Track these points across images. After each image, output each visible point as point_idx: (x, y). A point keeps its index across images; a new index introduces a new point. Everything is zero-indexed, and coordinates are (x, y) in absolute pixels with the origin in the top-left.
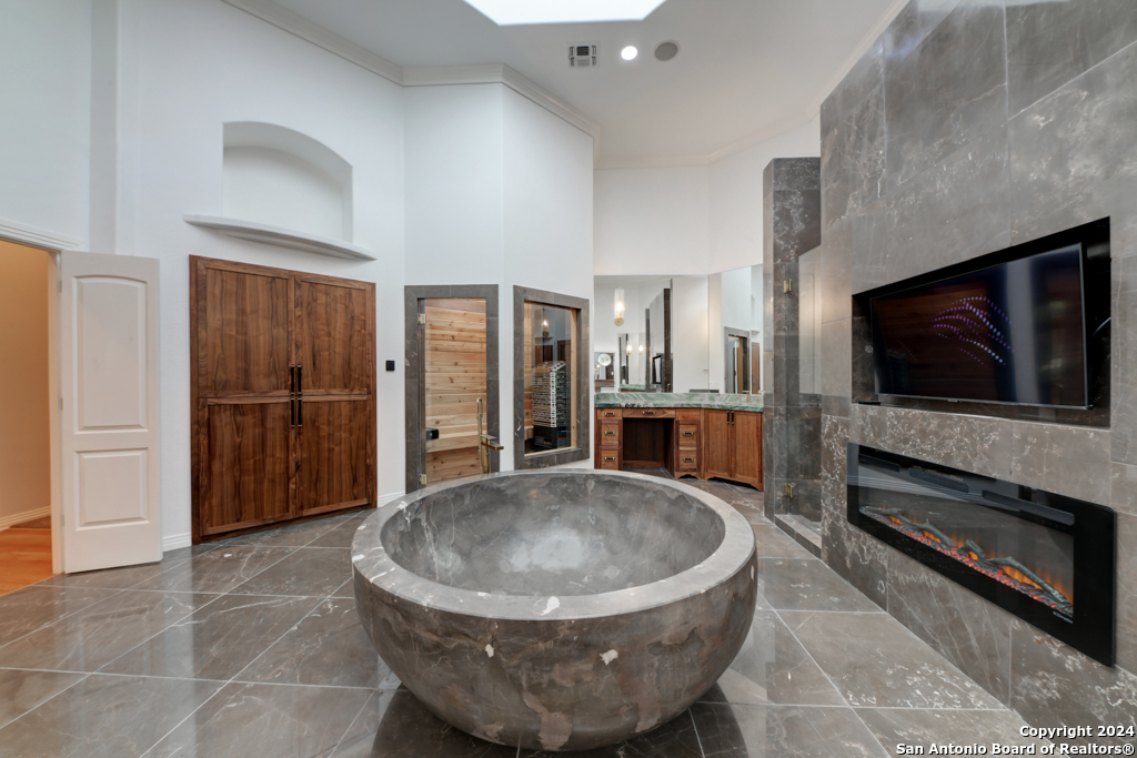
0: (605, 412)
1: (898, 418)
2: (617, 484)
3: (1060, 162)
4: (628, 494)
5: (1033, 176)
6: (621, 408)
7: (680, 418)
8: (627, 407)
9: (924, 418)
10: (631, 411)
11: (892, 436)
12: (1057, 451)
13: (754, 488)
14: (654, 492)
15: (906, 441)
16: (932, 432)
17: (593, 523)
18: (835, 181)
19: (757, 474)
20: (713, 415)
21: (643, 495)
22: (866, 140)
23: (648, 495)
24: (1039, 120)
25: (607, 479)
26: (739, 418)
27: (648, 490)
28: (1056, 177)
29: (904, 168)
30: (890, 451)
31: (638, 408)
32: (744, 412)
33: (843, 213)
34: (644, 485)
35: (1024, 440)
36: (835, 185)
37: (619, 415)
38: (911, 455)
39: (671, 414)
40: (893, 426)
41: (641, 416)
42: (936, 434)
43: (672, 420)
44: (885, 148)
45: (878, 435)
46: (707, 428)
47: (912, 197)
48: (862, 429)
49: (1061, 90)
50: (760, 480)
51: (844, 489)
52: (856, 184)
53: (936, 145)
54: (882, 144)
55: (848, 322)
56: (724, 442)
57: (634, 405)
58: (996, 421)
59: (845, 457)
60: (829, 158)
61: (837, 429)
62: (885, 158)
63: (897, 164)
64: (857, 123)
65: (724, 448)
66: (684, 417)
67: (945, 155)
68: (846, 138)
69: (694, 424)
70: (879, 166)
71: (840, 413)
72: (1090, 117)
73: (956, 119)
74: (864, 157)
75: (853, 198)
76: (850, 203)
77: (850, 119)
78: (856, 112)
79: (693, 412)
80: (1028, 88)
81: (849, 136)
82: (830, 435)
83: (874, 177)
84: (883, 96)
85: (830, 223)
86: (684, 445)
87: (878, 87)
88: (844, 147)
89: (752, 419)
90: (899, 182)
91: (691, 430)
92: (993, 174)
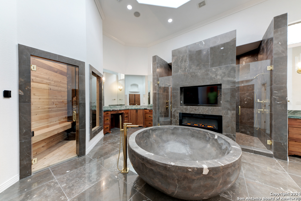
0: (106, 113)
1: (190, 108)
2: (156, 130)
3: (216, 76)
4: (160, 131)
5: (213, 77)
6: (110, 111)
7: (124, 113)
8: (112, 111)
9: (196, 107)
10: (113, 112)
11: (189, 111)
12: (215, 110)
13: (142, 127)
14: (167, 129)
15: (192, 111)
16: (197, 109)
17: (155, 142)
18: (176, 66)
19: (143, 123)
20: (132, 111)
21: (164, 130)
22: (184, 61)
23: (165, 130)
24: (214, 70)
25: (154, 129)
26: (138, 111)
27: (165, 129)
28: (216, 78)
29: (192, 69)
30: (189, 113)
31: (115, 111)
32: (140, 109)
33: (178, 72)
34: (164, 128)
35: (211, 109)
36: (176, 67)
37: (110, 113)
38: (193, 113)
39: (123, 111)
40: (189, 109)
41: (116, 113)
42: (198, 110)
43: (123, 113)
44: (188, 64)
45: (186, 111)
46: (130, 114)
47: (193, 74)
48: (183, 110)
49: (217, 67)
50: (143, 125)
51: (178, 121)
52: (181, 68)
53: (198, 67)
54: (187, 63)
55: (179, 91)
56: (135, 117)
57: (114, 110)
58: (207, 107)
59: (178, 115)
60: (174, 61)
61: (176, 110)
62: (188, 66)
63: (190, 68)
64: (182, 58)
65: (135, 119)
66: (125, 112)
67: (200, 69)
68: (179, 59)
69: (127, 113)
70: (187, 67)
71: (177, 108)
72: (220, 72)
73: (202, 65)
74: (183, 64)
75: (181, 70)
76: (180, 71)
77: (180, 56)
78: (181, 56)
79: (127, 111)
80: (212, 65)
81: (180, 59)
82: (174, 112)
83: (185, 68)
84: (188, 56)
85: (174, 73)
86: (126, 120)
87: (187, 54)
88: (178, 61)
89: (142, 111)
90: (191, 71)
91: (127, 115)
92: (207, 74)
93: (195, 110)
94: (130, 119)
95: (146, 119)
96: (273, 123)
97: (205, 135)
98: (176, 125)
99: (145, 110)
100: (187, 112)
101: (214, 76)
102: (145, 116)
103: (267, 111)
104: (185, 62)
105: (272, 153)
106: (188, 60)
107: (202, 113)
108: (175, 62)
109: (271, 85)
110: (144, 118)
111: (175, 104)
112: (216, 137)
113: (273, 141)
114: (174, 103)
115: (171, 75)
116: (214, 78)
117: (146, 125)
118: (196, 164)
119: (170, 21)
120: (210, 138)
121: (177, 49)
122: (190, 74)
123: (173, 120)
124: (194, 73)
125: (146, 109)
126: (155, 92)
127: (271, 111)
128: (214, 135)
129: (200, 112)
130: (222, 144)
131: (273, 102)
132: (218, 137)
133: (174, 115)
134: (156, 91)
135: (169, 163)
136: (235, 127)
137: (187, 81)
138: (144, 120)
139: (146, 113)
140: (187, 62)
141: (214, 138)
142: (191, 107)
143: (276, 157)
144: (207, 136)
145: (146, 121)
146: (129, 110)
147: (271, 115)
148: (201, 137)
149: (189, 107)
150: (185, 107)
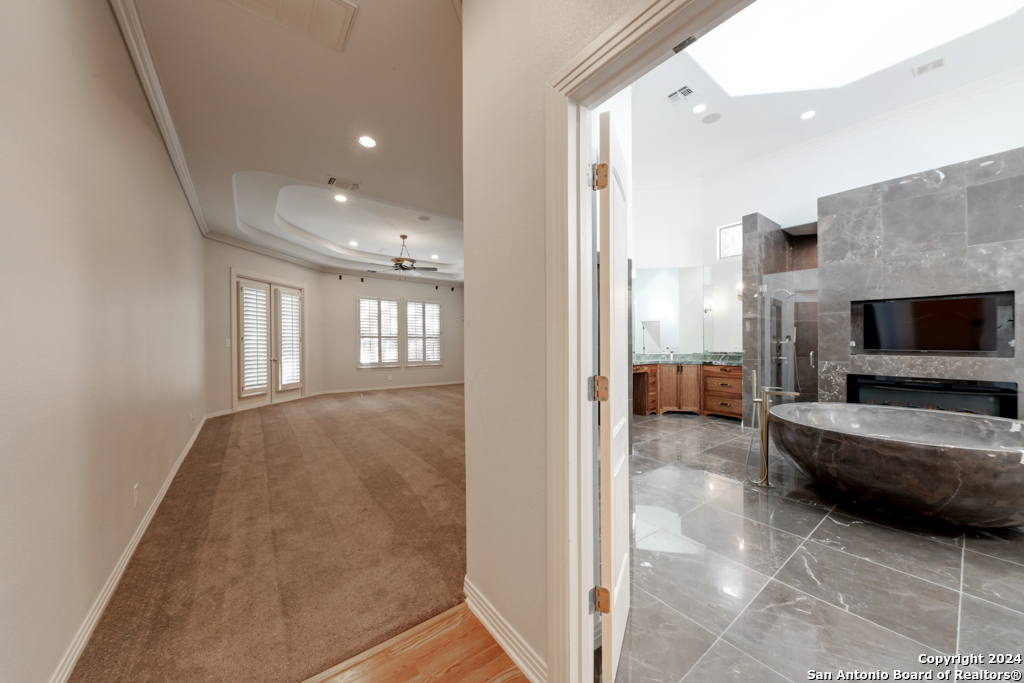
1: (892, 360)
3: (993, 268)
5: (982, 273)
7: (648, 372)
9: (912, 359)
11: (887, 368)
12: (991, 367)
13: (695, 414)
15: (898, 370)
16: (918, 365)
18: (834, 241)
19: (700, 402)
20: (666, 368)
24: (984, 251)
26: (684, 369)
28: (991, 273)
29: (897, 249)
32: (690, 365)
33: (843, 258)
35: (975, 364)
36: (834, 243)
38: (902, 375)
40: (888, 364)
42: (921, 365)
44: (882, 236)
45: (874, 369)
46: (661, 378)
47: (903, 263)
48: (860, 366)
49: (994, 244)
50: (701, 409)
51: (844, 397)
52: (854, 247)
53: (922, 245)
54: (879, 234)
55: (847, 314)
56: (675, 385)
58: (959, 358)
59: (843, 381)
60: (827, 228)
61: (835, 368)
62: (882, 241)
63: (891, 245)
64: (857, 217)
65: (675, 390)
66: (651, 371)
68: (845, 223)
69: (655, 375)
70: (876, 243)
71: (840, 360)
72: (1007, 257)
73: (935, 238)
74: (862, 236)
75: (852, 253)
76: (849, 255)
77: (849, 214)
78: (855, 212)
79: (655, 367)
80: (977, 238)
81: (848, 222)
82: (828, 371)
83: (871, 248)
84: (881, 211)
85: (828, 262)
86: (652, 391)
87: (876, 207)
88: (843, 226)
89: (695, 370)
90: (893, 254)
91: (654, 380)
92: (958, 264)
93: (912, 366)
94: (661, 389)
95: (708, 393)
99: (706, 368)
100: (879, 374)
101: (982, 268)
102: (705, 383)
104: (870, 228)
106: (880, 223)
107: (937, 376)
108: (831, 228)
110: (702, 388)
111: (829, 348)
114: (825, 347)
115: (816, 266)
116: (986, 275)
117: (709, 411)
119: (808, 115)
121: (839, 194)
122: (890, 264)
123: (824, 395)
124: (907, 260)
125: (710, 364)
126: (751, 315)
129: (929, 374)
133: (829, 382)
134: (755, 311)
137: (878, 284)
138: (702, 395)
139: (708, 376)
140: (879, 229)
142: (896, 357)
145: (709, 397)
146: (659, 366)
149: (886, 358)
150: (869, 357)
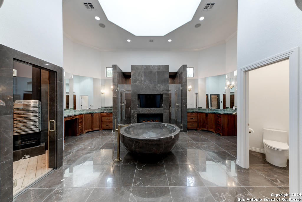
8: (67, 117)
9: (148, 109)
13: (98, 130)
19: (100, 126)
20: (86, 115)
26: (94, 115)
32: (96, 113)
36: (134, 78)
39: (77, 116)
41: (70, 119)
43: (77, 118)
46: (84, 119)
48: (139, 111)
49: (160, 84)
50: (100, 128)
51: (136, 120)
52: (138, 80)
53: (150, 82)
55: (137, 97)
56: (90, 121)
57: (69, 116)
59: (136, 115)
63: (145, 81)
64: (139, 72)
65: (90, 123)
66: (80, 117)
67: (151, 83)
69: (82, 118)
70: (142, 80)
71: (135, 110)
72: (162, 87)
73: (152, 81)
74: (140, 78)
76: (137, 82)
77: (137, 71)
78: (139, 71)
79: (82, 116)
80: (158, 82)
81: (137, 73)
82: (133, 113)
83: (141, 81)
84: (143, 72)
85: (133, 83)
86: (80, 125)
89: (98, 115)
90: (145, 83)
91: (81, 120)
92: (155, 88)
93: (148, 111)
95: (102, 122)
96: (183, 115)
97: (160, 126)
98: (134, 123)
99: (102, 114)
100: (143, 113)
101: (159, 89)
102: (101, 119)
103: (180, 109)
104: (141, 76)
105: (182, 130)
106: (143, 75)
107: (152, 113)
108: (133, 74)
109: (182, 97)
110: (100, 121)
111: (133, 107)
112: (166, 125)
113: (183, 124)
115: (130, 84)
116: (159, 91)
117: (102, 128)
118: (170, 135)
119: (129, 41)
120: (162, 127)
121: (135, 65)
122: (145, 86)
124: (148, 85)
125: (103, 112)
126: (115, 97)
127: (182, 110)
128: (165, 125)
130: (169, 128)
131: (183, 105)
132: (167, 125)
133: (133, 116)
134: (116, 95)
135: (160, 138)
136: (169, 119)
138: (100, 123)
139: (102, 116)
140: (143, 77)
141: (165, 126)
142: (146, 109)
143: (184, 131)
144: (161, 126)
145: (102, 124)
146: (83, 115)
147: (182, 111)
148: (157, 127)
149: (144, 109)
150: (141, 109)
